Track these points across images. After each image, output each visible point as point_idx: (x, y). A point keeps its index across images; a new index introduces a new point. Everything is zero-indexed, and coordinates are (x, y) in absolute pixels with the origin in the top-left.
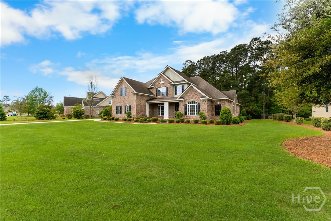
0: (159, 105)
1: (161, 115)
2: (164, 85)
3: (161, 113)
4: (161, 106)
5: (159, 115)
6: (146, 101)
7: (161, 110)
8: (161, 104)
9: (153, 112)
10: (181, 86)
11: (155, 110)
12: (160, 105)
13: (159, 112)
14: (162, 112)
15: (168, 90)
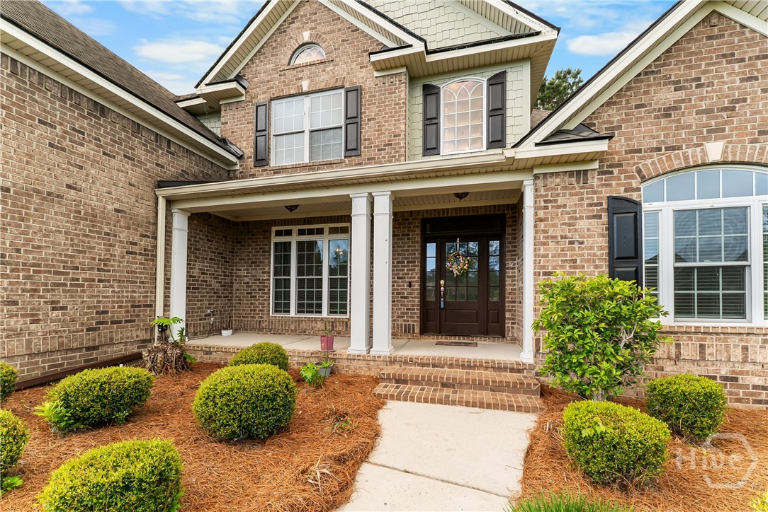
0: (279, 233)
1: (293, 313)
2: (324, 79)
3: (300, 296)
4: (294, 240)
5: (282, 306)
6: (161, 184)
7: (300, 272)
8: (295, 228)
9: (228, 286)
10: (482, 79)
11: (242, 273)
12: (289, 233)
13: (282, 285)
14: (301, 283)
15: (369, 111)
